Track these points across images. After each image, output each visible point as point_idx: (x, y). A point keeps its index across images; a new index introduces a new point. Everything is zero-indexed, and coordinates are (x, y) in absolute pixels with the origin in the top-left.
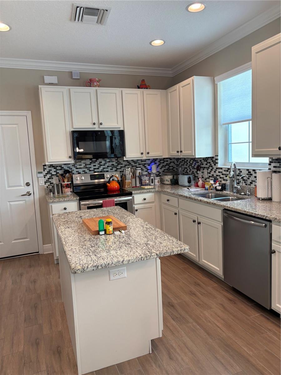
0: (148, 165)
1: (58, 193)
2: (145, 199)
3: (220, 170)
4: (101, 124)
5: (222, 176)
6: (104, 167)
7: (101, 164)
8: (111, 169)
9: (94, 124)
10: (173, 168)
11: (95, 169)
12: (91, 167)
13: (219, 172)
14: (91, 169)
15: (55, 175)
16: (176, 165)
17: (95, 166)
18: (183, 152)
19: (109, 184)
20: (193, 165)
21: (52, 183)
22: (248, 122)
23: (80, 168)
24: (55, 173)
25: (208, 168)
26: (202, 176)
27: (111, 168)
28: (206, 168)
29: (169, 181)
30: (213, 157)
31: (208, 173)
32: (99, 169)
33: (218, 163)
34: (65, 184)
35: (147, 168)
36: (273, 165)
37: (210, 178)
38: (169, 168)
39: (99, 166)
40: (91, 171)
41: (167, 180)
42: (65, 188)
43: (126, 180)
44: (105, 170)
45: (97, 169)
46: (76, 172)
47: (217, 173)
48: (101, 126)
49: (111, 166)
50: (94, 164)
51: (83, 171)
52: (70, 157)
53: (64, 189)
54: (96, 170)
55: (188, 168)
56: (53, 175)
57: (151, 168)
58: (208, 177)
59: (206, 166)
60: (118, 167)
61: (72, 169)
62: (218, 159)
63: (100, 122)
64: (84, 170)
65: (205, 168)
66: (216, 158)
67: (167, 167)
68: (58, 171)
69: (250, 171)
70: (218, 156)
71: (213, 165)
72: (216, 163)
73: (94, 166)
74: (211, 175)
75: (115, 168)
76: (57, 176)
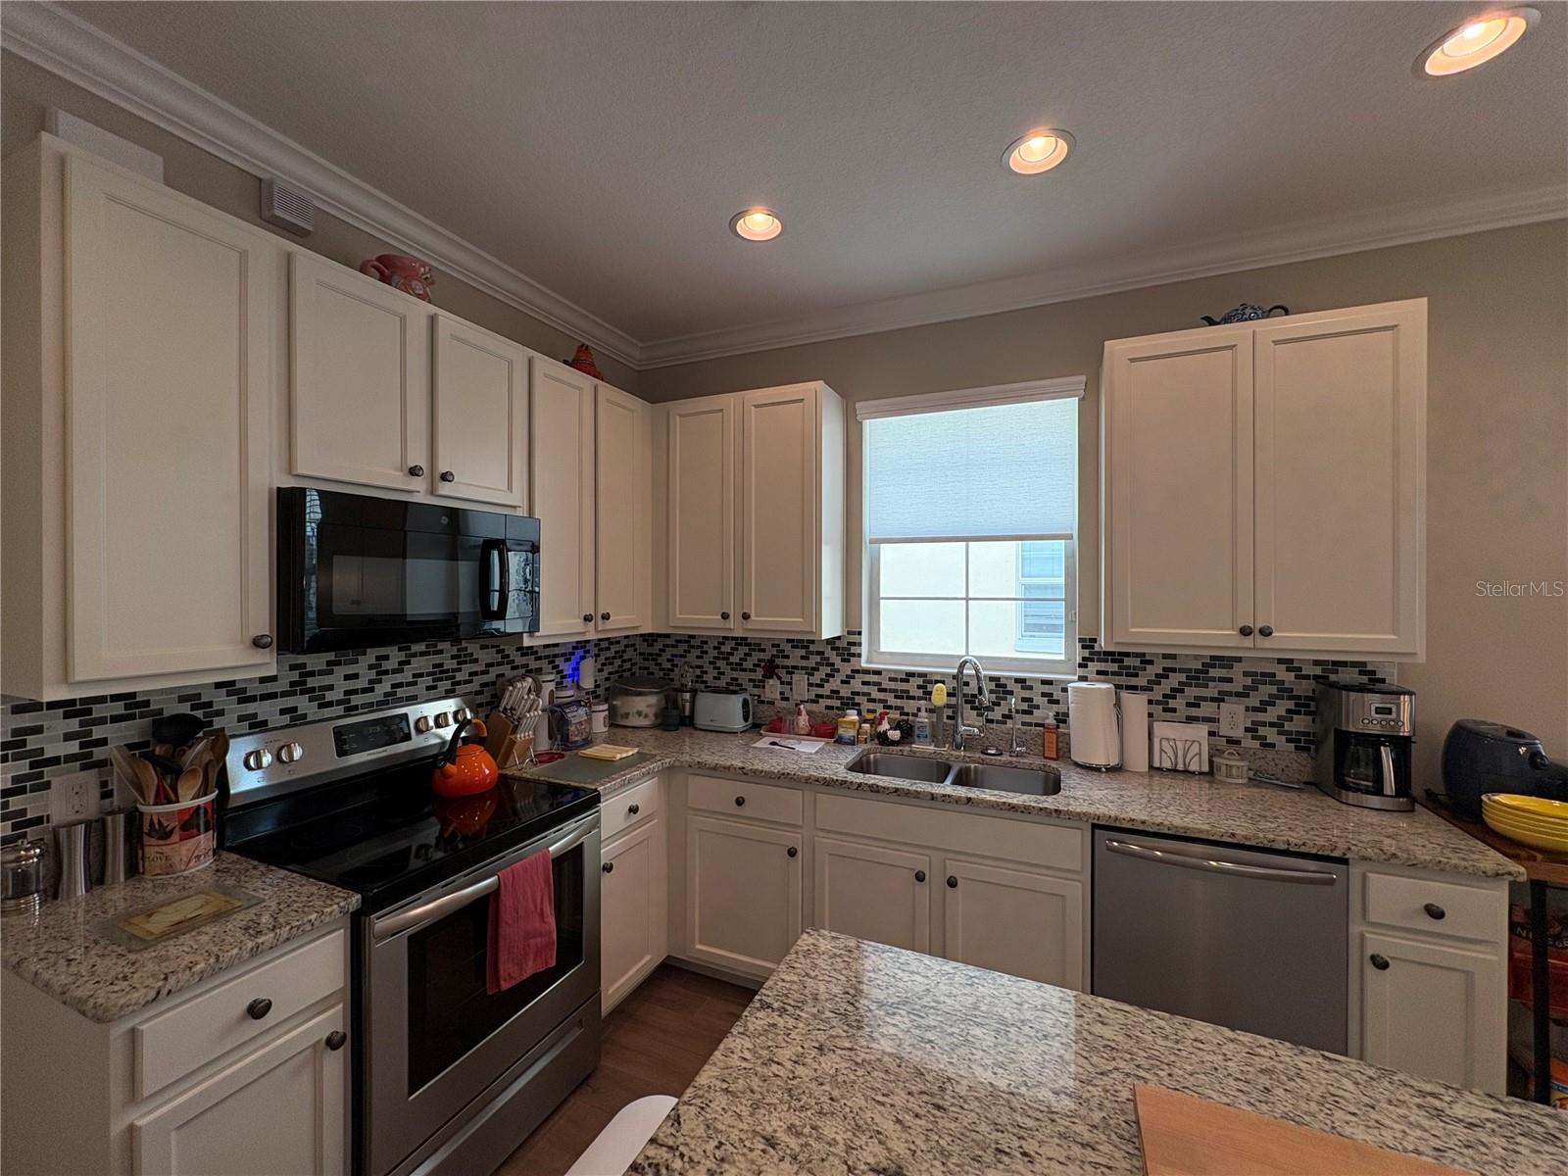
0: (567, 660)
1: (97, 878)
2: (633, 810)
3: (875, 678)
4: (445, 477)
5: (876, 695)
6: (398, 678)
7: (387, 665)
8: (428, 688)
9: (414, 472)
10: (633, 665)
11: (355, 692)
12: (331, 688)
13: (864, 683)
14: (330, 696)
15: (70, 758)
16: (641, 654)
17: (355, 676)
18: (753, 618)
19: (453, 763)
20: (734, 659)
21: (39, 821)
22: (963, 544)
23: (265, 697)
24: (73, 747)
25: (811, 671)
26: (782, 693)
27: (428, 681)
28: (803, 668)
29: (646, 716)
30: (839, 638)
31: (810, 685)
32: (372, 690)
33: (860, 655)
34: (181, 812)
35: (562, 671)
36: (1093, 667)
37: (821, 700)
38: (622, 666)
39: (373, 674)
40: (330, 704)
41: (639, 714)
42: (176, 837)
43: (515, 731)
44: (401, 692)
45: (365, 691)
46: (241, 719)
47: (856, 684)
48: (445, 489)
49: (429, 674)
50: (351, 670)
51: (283, 712)
52: (258, 643)
53: (152, 849)
54: (356, 700)
55: (709, 668)
56: (55, 761)
57: (576, 669)
58: (813, 697)
59: (804, 663)
60: (459, 677)
61: (210, 704)
62: (860, 644)
63: (442, 469)
64: (290, 702)
65: (796, 668)
66: (853, 638)
67: (617, 662)
68: (98, 733)
69: (1003, 681)
70: (860, 633)
71: (837, 661)
72: (854, 655)
73: (347, 677)
74: (826, 691)
75: (447, 679)
76: (84, 768)
